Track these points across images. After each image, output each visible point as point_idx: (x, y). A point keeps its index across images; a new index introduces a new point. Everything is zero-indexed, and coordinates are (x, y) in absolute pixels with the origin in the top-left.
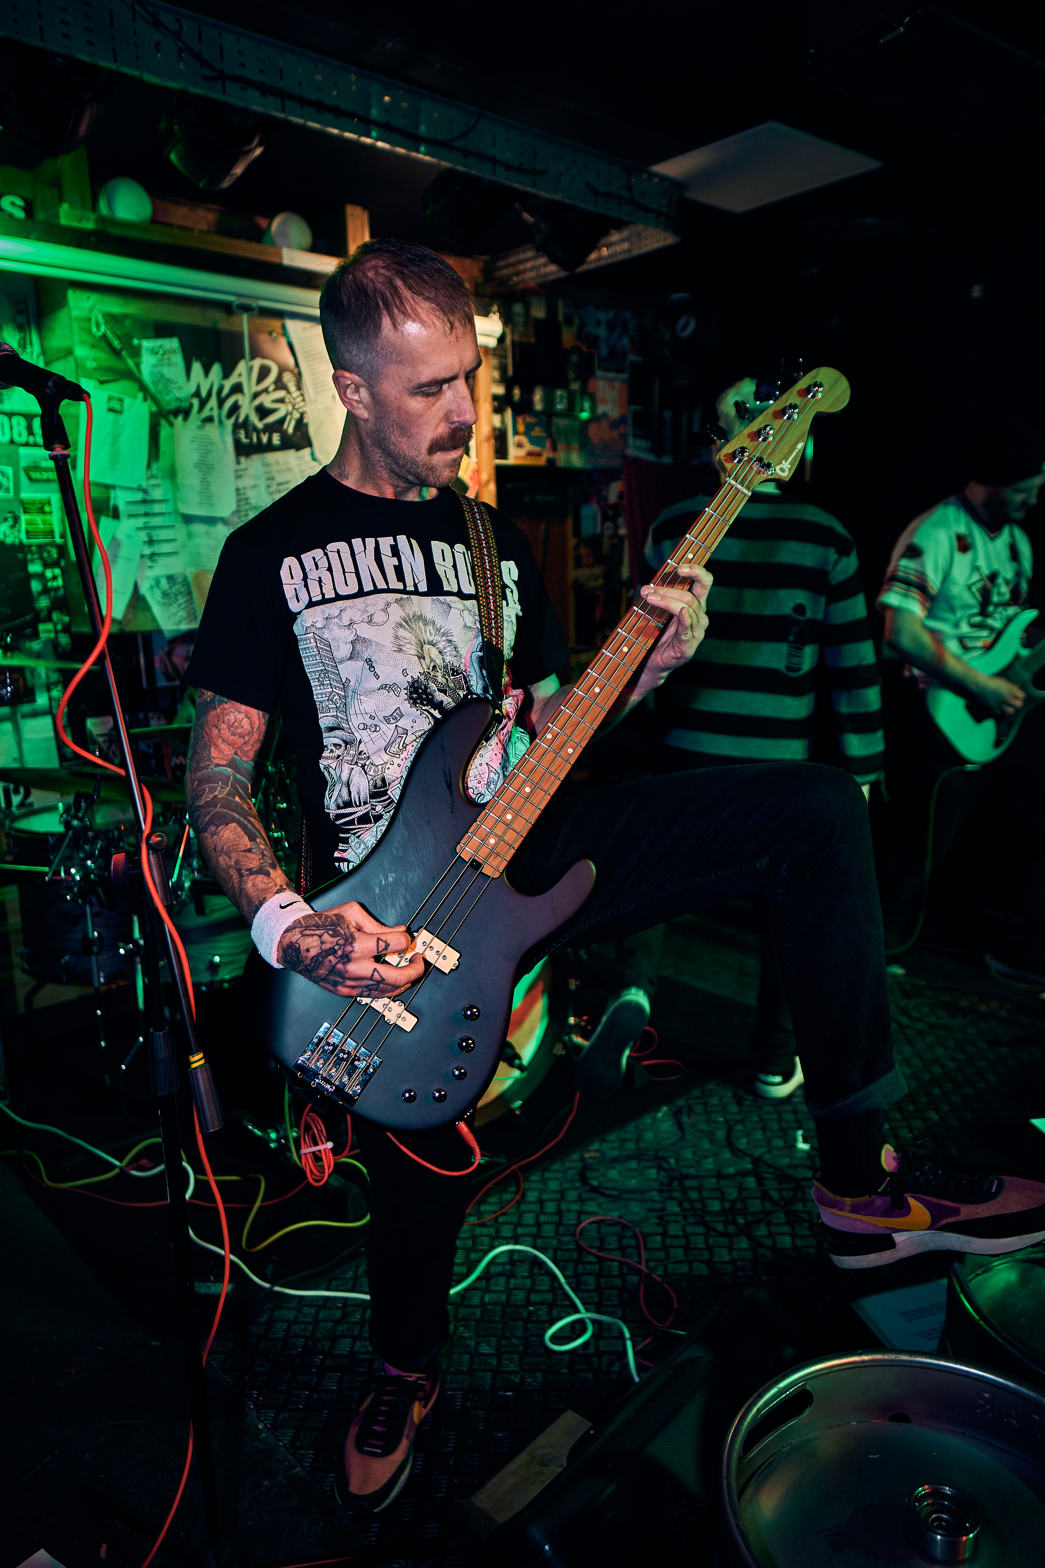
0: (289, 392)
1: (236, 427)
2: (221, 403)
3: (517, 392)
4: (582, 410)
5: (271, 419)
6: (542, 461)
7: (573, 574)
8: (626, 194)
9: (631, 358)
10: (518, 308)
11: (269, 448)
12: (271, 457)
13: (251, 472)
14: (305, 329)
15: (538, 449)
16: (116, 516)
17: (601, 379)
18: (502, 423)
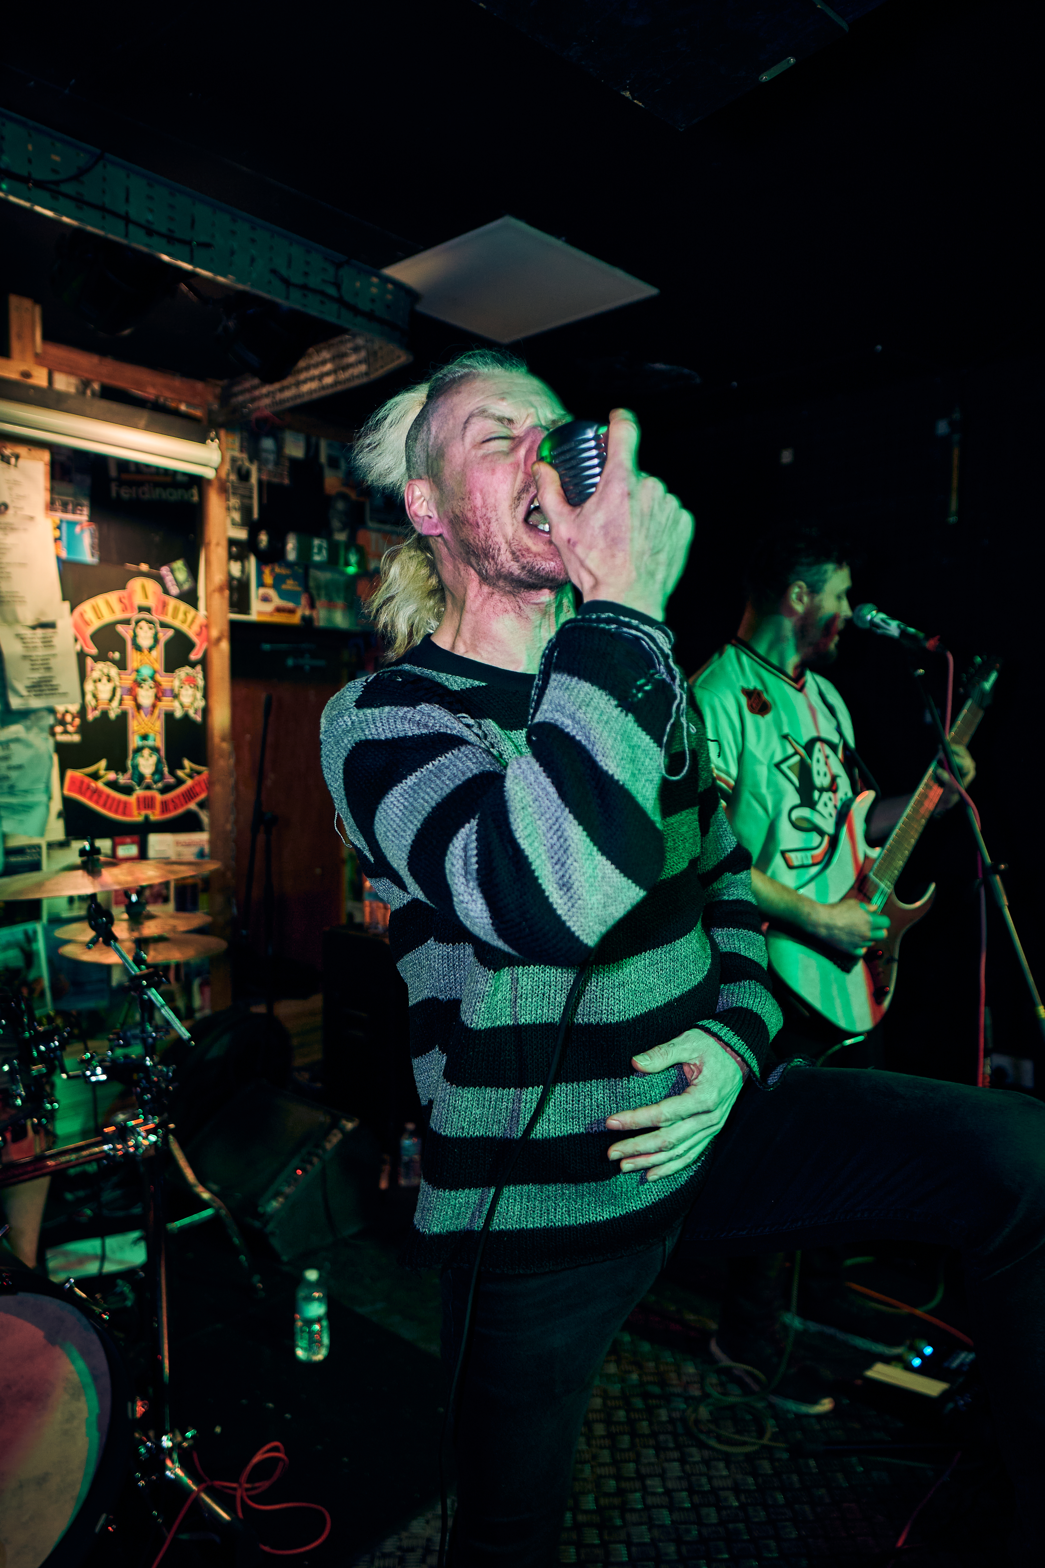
3: (264, 538)
4: (347, 564)
6: (296, 619)
8: (332, 291)
10: (268, 444)
15: (290, 605)
17: (373, 530)
18: (242, 572)
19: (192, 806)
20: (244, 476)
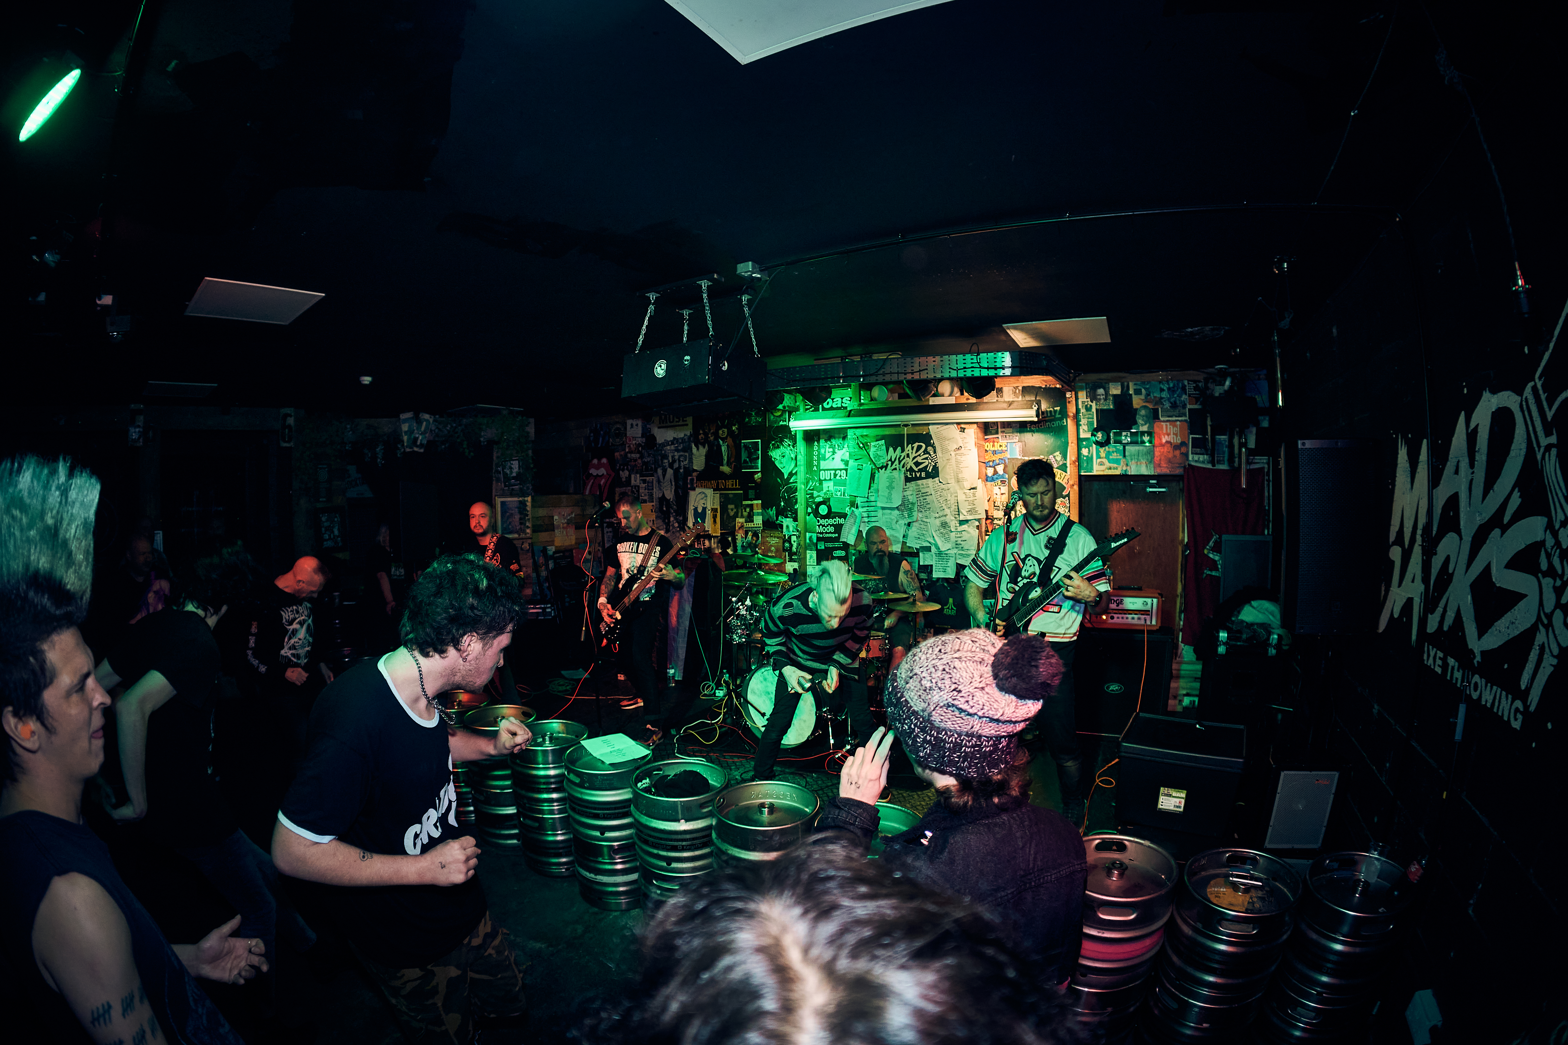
0: (930, 455)
1: (906, 471)
2: (900, 462)
5: (921, 467)
6: (1117, 472)
9: (1189, 406)
10: (1101, 391)
11: (921, 478)
12: (920, 482)
13: (911, 489)
14: (940, 430)
15: (1115, 465)
16: (857, 507)
17: (1164, 421)
18: (1089, 453)
20: (1089, 409)
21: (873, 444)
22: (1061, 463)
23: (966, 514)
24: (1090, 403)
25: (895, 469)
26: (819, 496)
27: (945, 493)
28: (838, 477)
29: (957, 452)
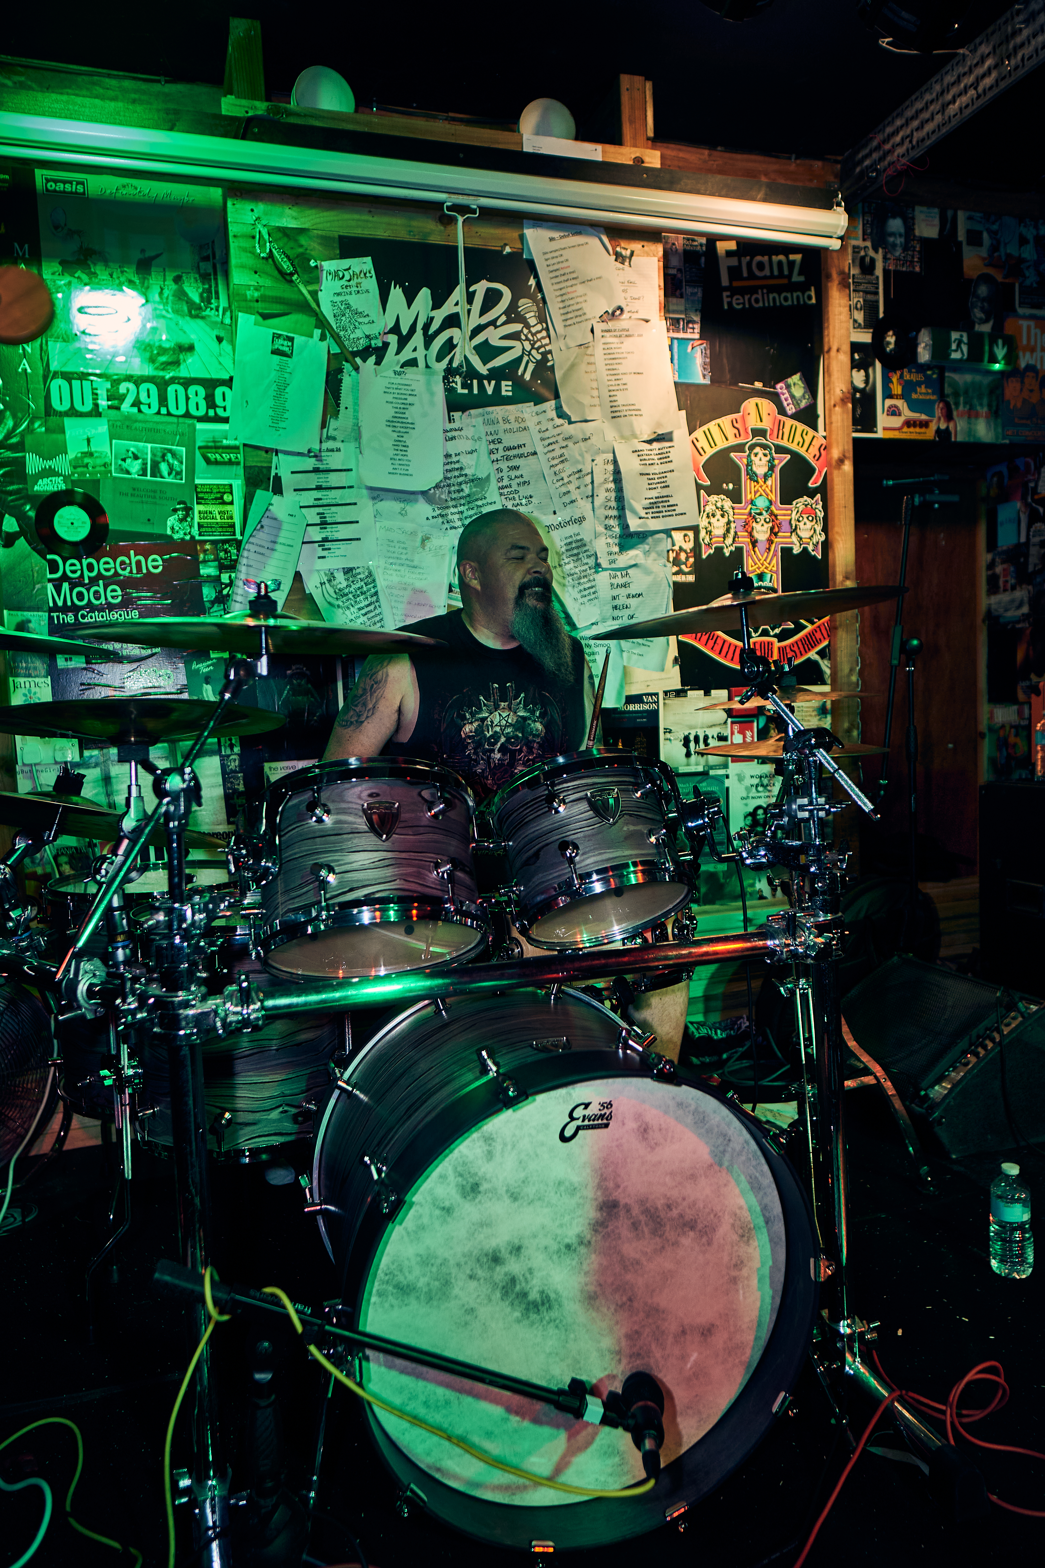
0: (528, 326)
1: (450, 372)
2: (428, 340)
3: (891, 339)
4: (993, 360)
5: (499, 361)
6: (929, 434)
7: (985, 601)
10: (896, 225)
11: (498, 400)
12: (498, 411)
13: (468, 432)
14: (552, 239)
15: (923, 417)
16: (278, 490)
17: (1025, 317)
18: (867, 382)
19: (813, 655)
20: (867, 268)
21: (328, 266)
22: (803, 404)
23: (643, 513)
24: (871, 253)
25: (413, 363)
26: (50, 473)
27: (573, 450)
28: (126, 407)
29: (611, 325)
